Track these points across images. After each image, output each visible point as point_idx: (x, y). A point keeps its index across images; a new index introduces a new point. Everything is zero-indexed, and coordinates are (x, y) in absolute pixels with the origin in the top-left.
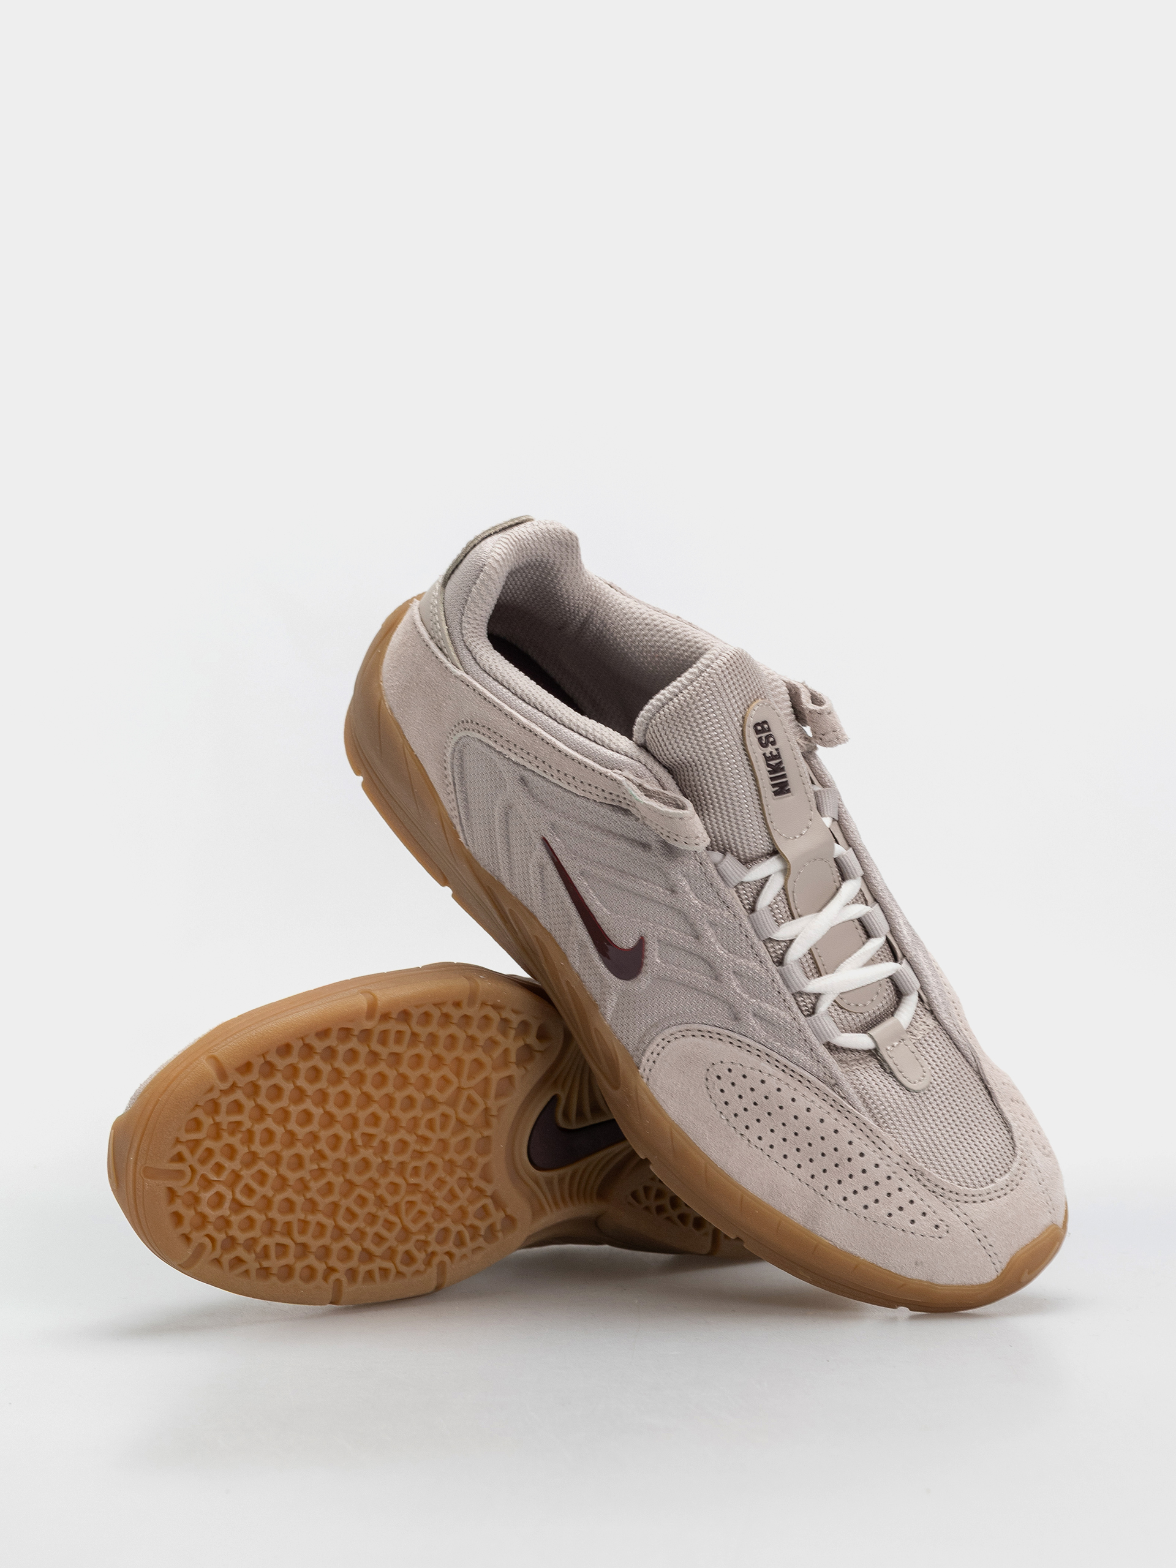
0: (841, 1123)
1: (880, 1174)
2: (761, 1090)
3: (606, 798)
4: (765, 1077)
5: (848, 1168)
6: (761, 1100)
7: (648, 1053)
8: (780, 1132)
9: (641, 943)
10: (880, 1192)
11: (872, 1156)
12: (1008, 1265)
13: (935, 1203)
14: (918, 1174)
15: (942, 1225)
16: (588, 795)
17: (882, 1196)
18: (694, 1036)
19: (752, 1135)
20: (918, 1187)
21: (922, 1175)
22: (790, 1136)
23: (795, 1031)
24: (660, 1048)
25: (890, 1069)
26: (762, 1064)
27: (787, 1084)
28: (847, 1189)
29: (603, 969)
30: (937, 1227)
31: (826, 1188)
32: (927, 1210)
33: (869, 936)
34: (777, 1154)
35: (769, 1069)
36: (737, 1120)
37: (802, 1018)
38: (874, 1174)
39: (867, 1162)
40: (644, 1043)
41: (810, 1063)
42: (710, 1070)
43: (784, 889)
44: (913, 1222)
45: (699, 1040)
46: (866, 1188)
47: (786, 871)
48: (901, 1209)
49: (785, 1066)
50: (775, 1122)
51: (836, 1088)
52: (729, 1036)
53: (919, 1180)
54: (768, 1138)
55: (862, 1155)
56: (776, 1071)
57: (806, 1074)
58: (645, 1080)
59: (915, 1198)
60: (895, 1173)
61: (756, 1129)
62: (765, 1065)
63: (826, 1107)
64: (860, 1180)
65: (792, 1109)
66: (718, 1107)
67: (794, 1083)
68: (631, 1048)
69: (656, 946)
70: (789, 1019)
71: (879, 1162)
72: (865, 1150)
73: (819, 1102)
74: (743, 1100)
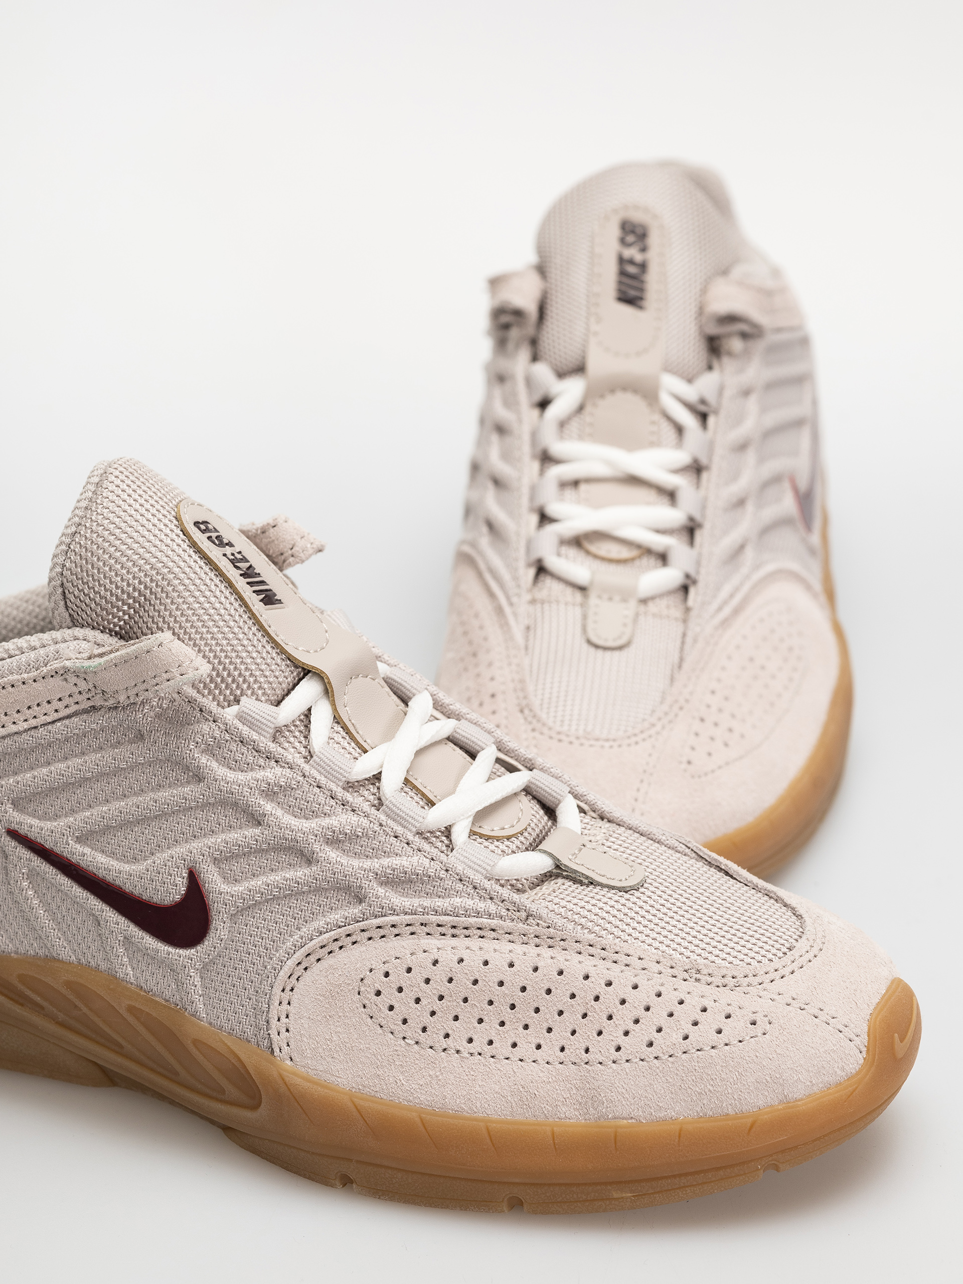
0: (561, 958)
1: (645, 995)
2: (439, 975)
3: (56, 711)
4: (435, 955)
5: (599, 1012)
6: (444, 988)
7: (274, 1022)
8: (492, 1016)
9: (194, 880)
10: (658, 1016)
11: (623, 979)
12: (868, 1036)
13: (736, 997)
14: (693, 973)
15: (759, 1018)
16: (33, 723)
17: (664, 1021)
18: (319, 960)
19: (458, 1041)
20: (702, 988)
21: (698, 971)
22: (507, 1015)
23: (443, 874)
24: (285, 1006)
25: (587, 877)
26: (422, 941)
27: (468, 948)
28: (613, 1034)
29: (164, 949)
30: (754, 1023)
31: (587, 1051)
32: (729, 1010)
33: (473, 756)
34: (502, 1048)
35: (432, 943)
36: (428, 1033)
37: (443, 857)
38: (637, 999)
39: (621, 989)
40: (262, 1014)
41: (482, 906)
42: (362, 989)
43: (337, 720)
44: (719, 1032)
45: (329, 961)
46: (637, 1021)
47: (328, 691)
48: (695, 1024)
49: (454, 927)
50: (479, 1006)
51: (531, 920)
52: (363, 931)
53: (697, 980)
54: (481, 1036)
55: (609, 984)
56: (444, 941)
57: (485, 921)
58: (288, 1062)
59: (707, 1003)
60: (662, 985)
61: (460, 1031)
62: (426, 941)
63: (531, 950)
64: (624, 1018)
65: (490, 977)
66: (396, 1032)
67: (475, 943)
68: (250, 1032)
69: (212, 868)
70: (426, 862)
71: (635, 980)
72: (610, 976)
73: (519, 948)
74: (424, 1002)
